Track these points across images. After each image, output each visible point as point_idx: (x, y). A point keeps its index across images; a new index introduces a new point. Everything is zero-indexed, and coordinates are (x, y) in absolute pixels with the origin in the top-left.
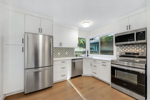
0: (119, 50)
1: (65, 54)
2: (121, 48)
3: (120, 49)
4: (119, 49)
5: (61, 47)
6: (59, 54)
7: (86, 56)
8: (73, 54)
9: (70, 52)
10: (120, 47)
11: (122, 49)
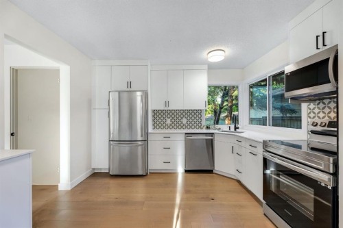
0: (314, 113)
1: (182, 122)
2: (321, 105)
3: (317, 111)
4: (314, 109)
5: (169, 109)
6: (169, 122)
7: (232, 129)
8: (200, 123)
9: (193, 118)
10: (318, 104)
11: (324, 108)
